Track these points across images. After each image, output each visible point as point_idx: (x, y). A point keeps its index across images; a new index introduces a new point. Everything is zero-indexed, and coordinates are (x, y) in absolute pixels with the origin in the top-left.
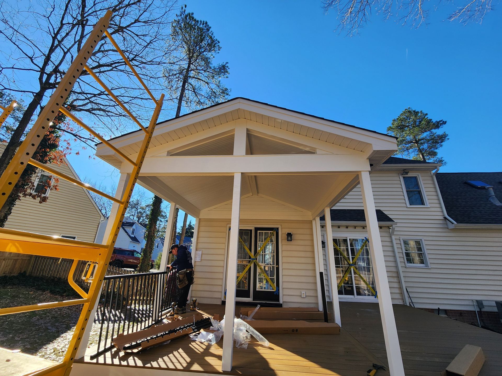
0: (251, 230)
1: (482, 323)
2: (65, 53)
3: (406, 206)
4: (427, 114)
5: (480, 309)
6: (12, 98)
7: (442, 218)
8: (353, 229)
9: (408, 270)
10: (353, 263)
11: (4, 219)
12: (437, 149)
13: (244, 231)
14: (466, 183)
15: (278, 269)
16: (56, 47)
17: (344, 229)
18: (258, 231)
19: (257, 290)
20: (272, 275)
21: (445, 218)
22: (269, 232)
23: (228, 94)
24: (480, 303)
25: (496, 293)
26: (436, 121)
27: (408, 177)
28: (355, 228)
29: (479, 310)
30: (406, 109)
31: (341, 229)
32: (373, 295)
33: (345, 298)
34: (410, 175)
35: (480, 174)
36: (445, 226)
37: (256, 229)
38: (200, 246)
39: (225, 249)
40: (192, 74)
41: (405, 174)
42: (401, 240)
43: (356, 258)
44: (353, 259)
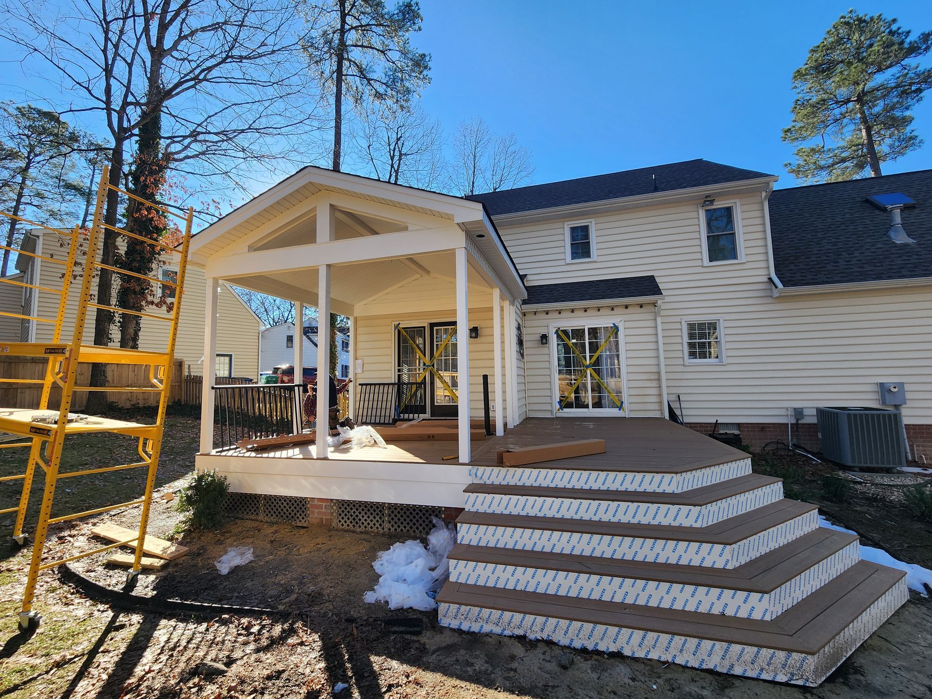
0: (424, 327)
1: (795, 440)
2: (130, 65)
3: (701, 264)
4: (894, 21)
5: (797, 420)
6: (91, 139)
7: (765, 279)
8: (595, 313)
9: (687, 369)
10: (590, 363)
11: (135, 337)
12: (907, 108)
14: (867, 201)
16: (114, 60)
17: (582, 313)
18: (435, 328)
19: (436, 404)
21: (770, 279)
22: (450, 327)
23: (426, 67)
24: (799, 413)
25: (835, 396)
26: (922, 34)
27: (715, 210)
28: (599, 310)
29: (794, 421)
30: (843, 17)
31: (576, 313)
32: (617, 407)
33: (574, 412)
34: (719, 204)
35: (921, 174)
36: (769, 293)
37: (432, 325)
38: (360, 353)
39: (391, 355)
40: (352, 37)
41: (707, 205)
42: (683, 323)
43: (596, 355)
44: (591, 357)
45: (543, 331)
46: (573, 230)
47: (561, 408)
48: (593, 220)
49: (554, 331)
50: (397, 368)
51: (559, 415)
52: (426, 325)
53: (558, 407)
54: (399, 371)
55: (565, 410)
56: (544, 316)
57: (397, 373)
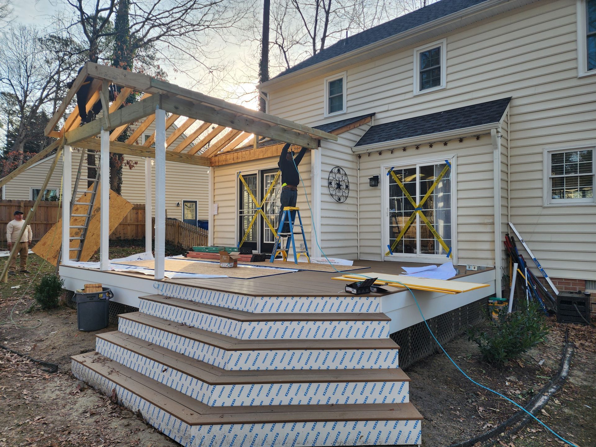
0: (256, 174)
3: (575, 75)
9: (547, 212)
10: (420, 205)
17: (414, 151)
18: (265, 175)
19: (265, 242)
22: (275, 173)
28: (431, 146)
31: (408, 151)
37: (262, 172)
38: (216, 198)
39: (235, 200)
42: (545, 153)
43: (426, 196)
44: (421, 198)
45: (374, 173)
46: (423, 55)
47: (391, 252)
48: (444, 41)
49: (387, 172)
50: (239, 210)
51: (387, 259)
52: (257, 172)
53: (388, 250)
54: (241, 213)
55: (395, 254)
56: (377, 156)
57: (239, 215)
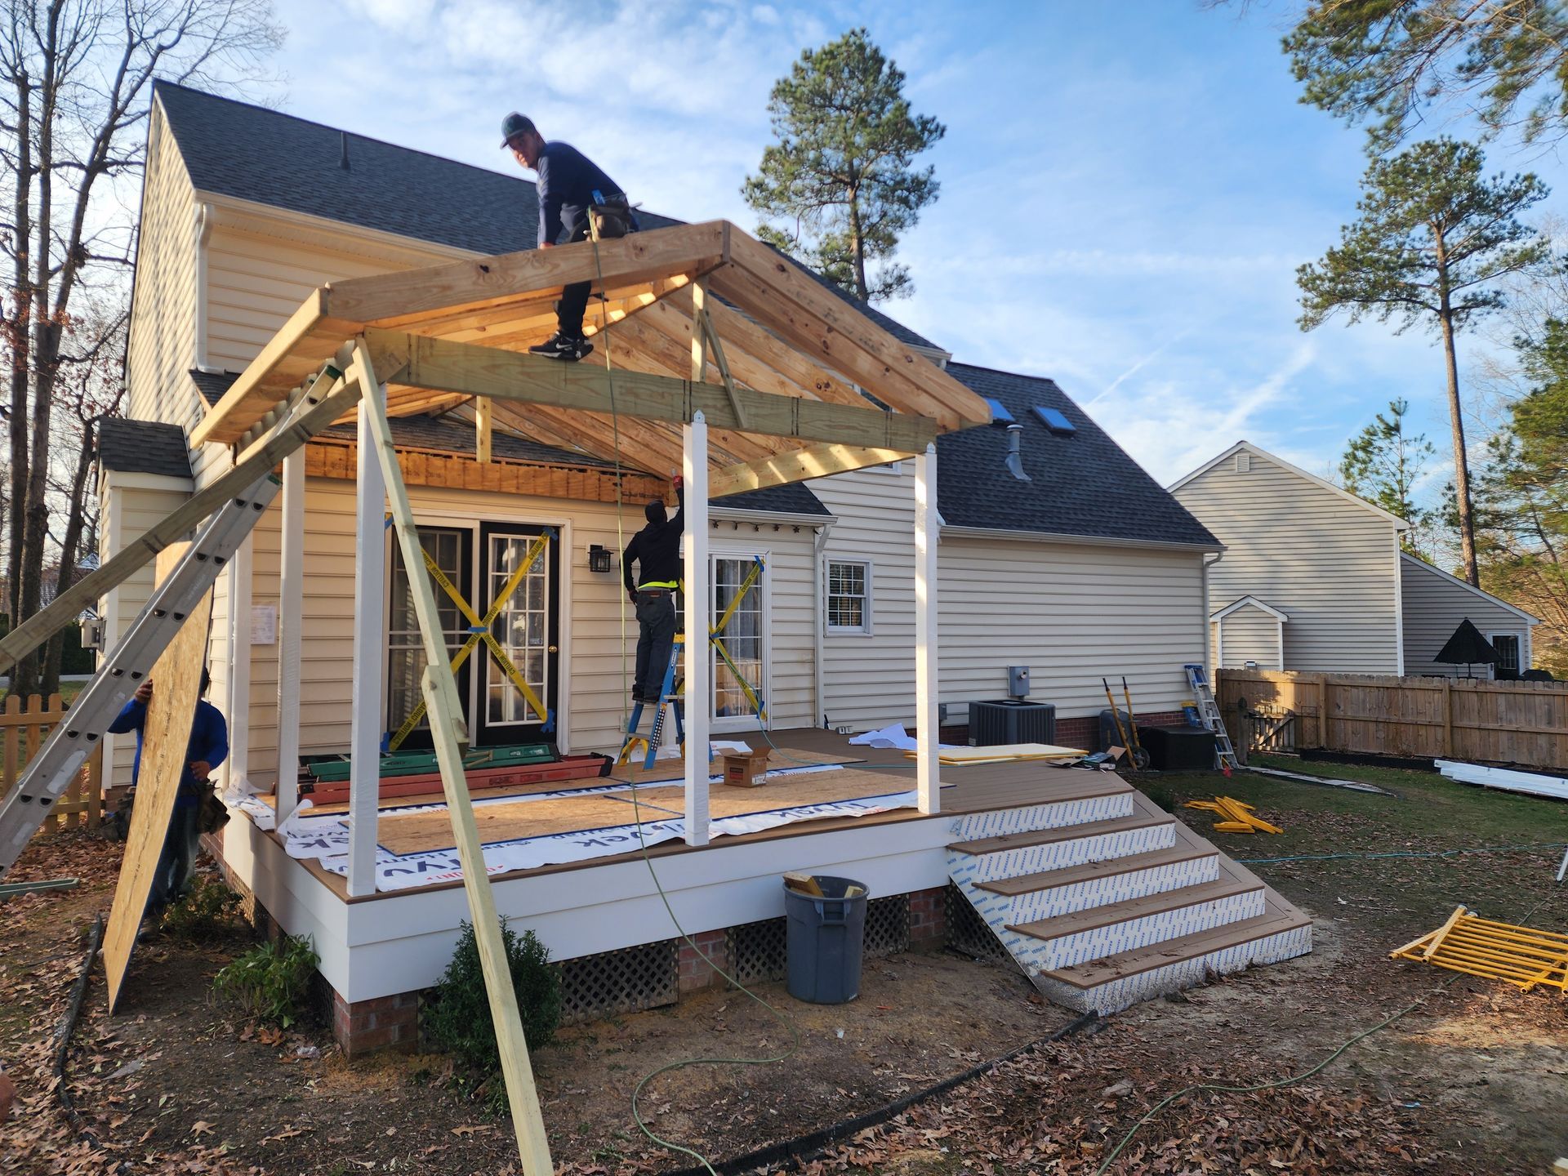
0: (467, 533)
8: (731, 532)
10: (718, 630)
13: (438, 533)
15: (554, 658)
18: (491, 536)
19: (488, 724)
20: (536, 675)
22: (528, 538)
28: (736, 528)
32: (753, 711)
37: (485, 527)
42: (827, 563)
43: (729, 614)
44: (719, 617)
52: (474, 525)
